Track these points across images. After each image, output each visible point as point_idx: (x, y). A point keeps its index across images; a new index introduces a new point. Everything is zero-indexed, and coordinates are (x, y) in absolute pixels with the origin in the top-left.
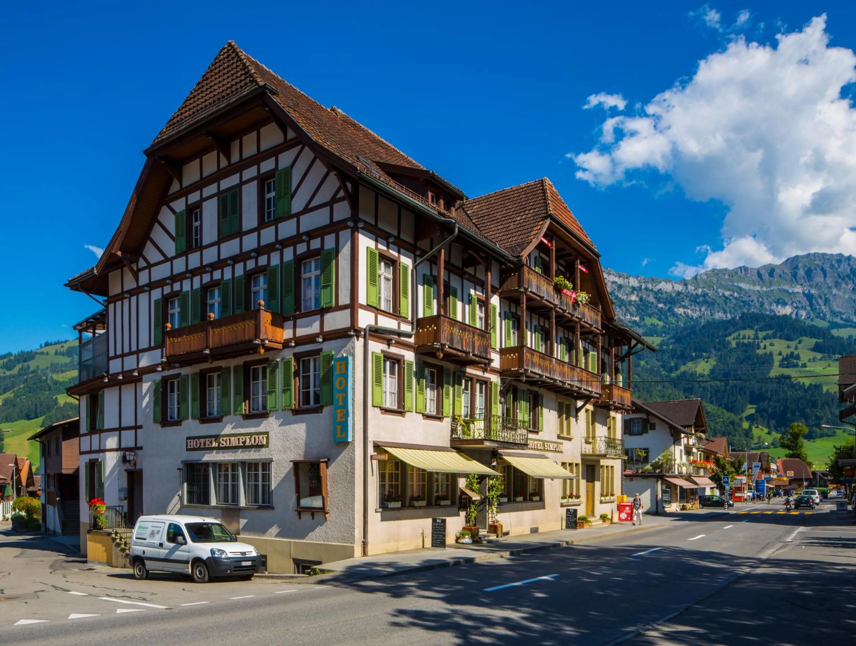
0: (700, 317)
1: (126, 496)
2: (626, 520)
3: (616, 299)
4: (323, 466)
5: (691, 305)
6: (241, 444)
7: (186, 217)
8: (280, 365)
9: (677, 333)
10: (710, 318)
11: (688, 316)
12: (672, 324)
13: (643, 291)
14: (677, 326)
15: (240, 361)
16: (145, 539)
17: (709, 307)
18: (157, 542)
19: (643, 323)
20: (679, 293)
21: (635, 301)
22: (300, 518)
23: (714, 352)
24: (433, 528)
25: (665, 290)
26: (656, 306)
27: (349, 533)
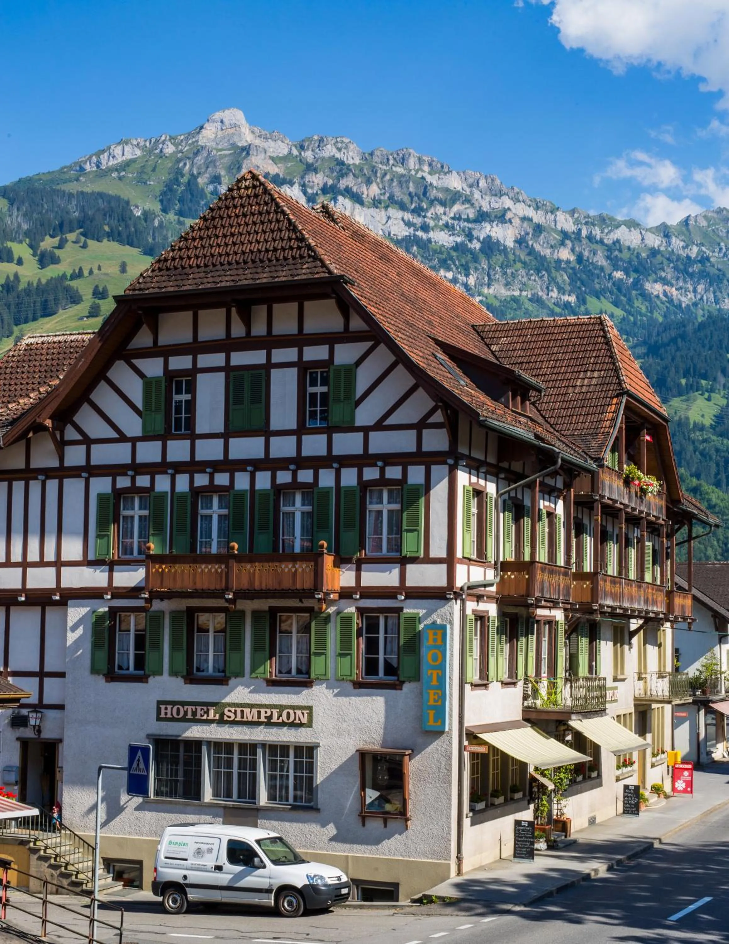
0: (695, 304)
1: (18, 779)
2: (685, 791)
3: (529, 254)
4: (407, 758)
5: (678, 279)
6: (263, 719)
7: (166, 386)
8: (332, 619)
9: (650, 335)
10: (714, 307)
11: (671, 301)
12: (641, 315)
13: (584, 241)
14: (652, 320)
15: (263, 605)
16: (186, 860)
17: (711, 284)
18: (211, 864)
19: (583, 308)
20: (654, 252)
21: (568, 262)
22: (364, 825)
23: (722, 379)
24: (515, 834)
25: (627, 243)
26: (610, 275)
27: (443, 847)
